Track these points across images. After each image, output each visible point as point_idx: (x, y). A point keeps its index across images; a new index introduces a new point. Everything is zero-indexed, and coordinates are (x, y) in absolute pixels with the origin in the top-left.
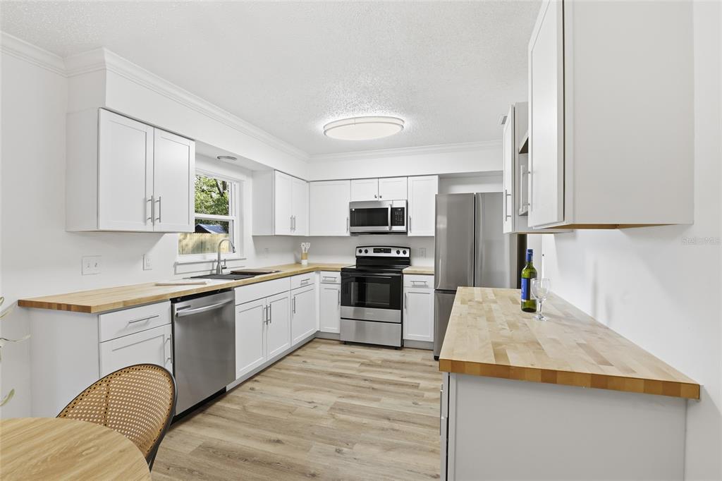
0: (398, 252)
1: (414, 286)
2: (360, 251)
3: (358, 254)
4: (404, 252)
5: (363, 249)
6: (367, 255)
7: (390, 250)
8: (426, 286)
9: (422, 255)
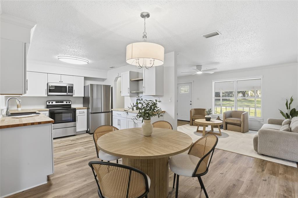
0: (67, 103)
1: (80, 113)
2: (49, 103)
3: (48, 104)
4: (69, 102)
5: (51, 102)
6: (53, 104)
7: (63, 102)
8: (84, 113)
9: (74, 103)
